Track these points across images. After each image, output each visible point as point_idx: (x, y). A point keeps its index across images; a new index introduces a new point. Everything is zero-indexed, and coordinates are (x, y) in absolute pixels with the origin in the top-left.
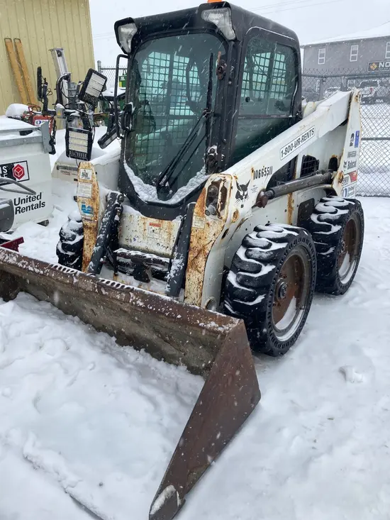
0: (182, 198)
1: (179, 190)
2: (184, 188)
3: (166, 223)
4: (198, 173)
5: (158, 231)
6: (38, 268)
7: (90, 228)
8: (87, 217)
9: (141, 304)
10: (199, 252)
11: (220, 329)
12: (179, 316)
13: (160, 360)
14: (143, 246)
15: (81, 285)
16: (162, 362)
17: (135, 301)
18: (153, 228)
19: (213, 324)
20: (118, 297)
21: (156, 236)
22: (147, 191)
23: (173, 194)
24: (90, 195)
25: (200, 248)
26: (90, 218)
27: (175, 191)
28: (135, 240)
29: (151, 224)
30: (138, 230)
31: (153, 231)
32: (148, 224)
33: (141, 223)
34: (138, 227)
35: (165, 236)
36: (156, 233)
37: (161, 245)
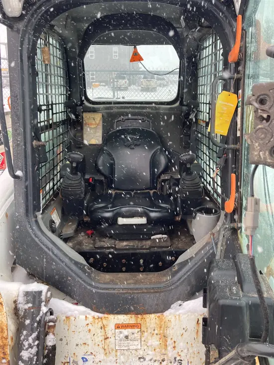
3: (151, 319)
5: (137, 335)
18: (126, 332)
21: (135, 345)
29: (118, 327)
30: (89, 342)
31: (127, 337)
32: (112, 326)
33: (96, 328)
34: (89, 336)
35: (155, 342)
36: (134, 340)
37: (148, 358)
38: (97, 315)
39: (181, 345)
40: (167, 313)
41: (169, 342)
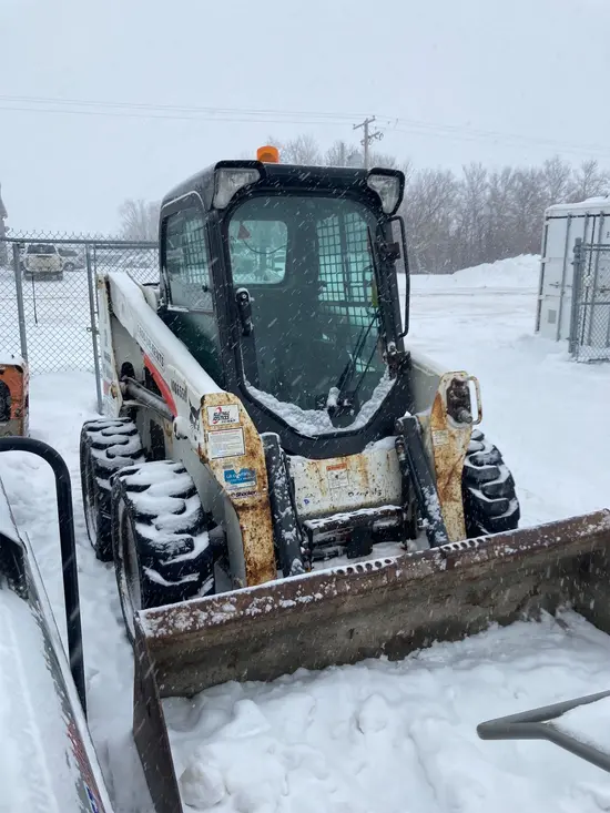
0: (370, 416)
1: (363, 407)
2: (370, 403)
3: (354, 459)
4: (382, 380)
5: (344, 474)
6: (303, 595)
7: (254, 507)
8: (241, 491)
9: (511, 550)
10: (450, 475)
11: (600, 528)
12: (559, 539)
13: (462, 639)
14: (325, 506)
15: (409, 574)
16: (467, 638)
17: (502, 550)
18: (336, 472)
19: (591, 527)
20: (478, 558)
21: (344, 483)
22: (313, 420)
23: (356, 413)
24: (241, 450)
25: (450, 469)
26: (250, 490)
27: (357, 410)
28: (307, 502)
29: (329, 469)
30: (308, 485)
31: (337, 477)
32: (324, 469)
33: (312, 472)
34: (308, 480)
35: (359, 477)
36: (342, 479)
37: (355, 493)
38: (311, 461)
39: (378, 477)
40: (364, 452)
41: (369, 476)
